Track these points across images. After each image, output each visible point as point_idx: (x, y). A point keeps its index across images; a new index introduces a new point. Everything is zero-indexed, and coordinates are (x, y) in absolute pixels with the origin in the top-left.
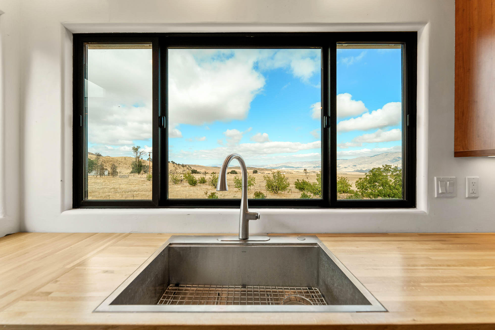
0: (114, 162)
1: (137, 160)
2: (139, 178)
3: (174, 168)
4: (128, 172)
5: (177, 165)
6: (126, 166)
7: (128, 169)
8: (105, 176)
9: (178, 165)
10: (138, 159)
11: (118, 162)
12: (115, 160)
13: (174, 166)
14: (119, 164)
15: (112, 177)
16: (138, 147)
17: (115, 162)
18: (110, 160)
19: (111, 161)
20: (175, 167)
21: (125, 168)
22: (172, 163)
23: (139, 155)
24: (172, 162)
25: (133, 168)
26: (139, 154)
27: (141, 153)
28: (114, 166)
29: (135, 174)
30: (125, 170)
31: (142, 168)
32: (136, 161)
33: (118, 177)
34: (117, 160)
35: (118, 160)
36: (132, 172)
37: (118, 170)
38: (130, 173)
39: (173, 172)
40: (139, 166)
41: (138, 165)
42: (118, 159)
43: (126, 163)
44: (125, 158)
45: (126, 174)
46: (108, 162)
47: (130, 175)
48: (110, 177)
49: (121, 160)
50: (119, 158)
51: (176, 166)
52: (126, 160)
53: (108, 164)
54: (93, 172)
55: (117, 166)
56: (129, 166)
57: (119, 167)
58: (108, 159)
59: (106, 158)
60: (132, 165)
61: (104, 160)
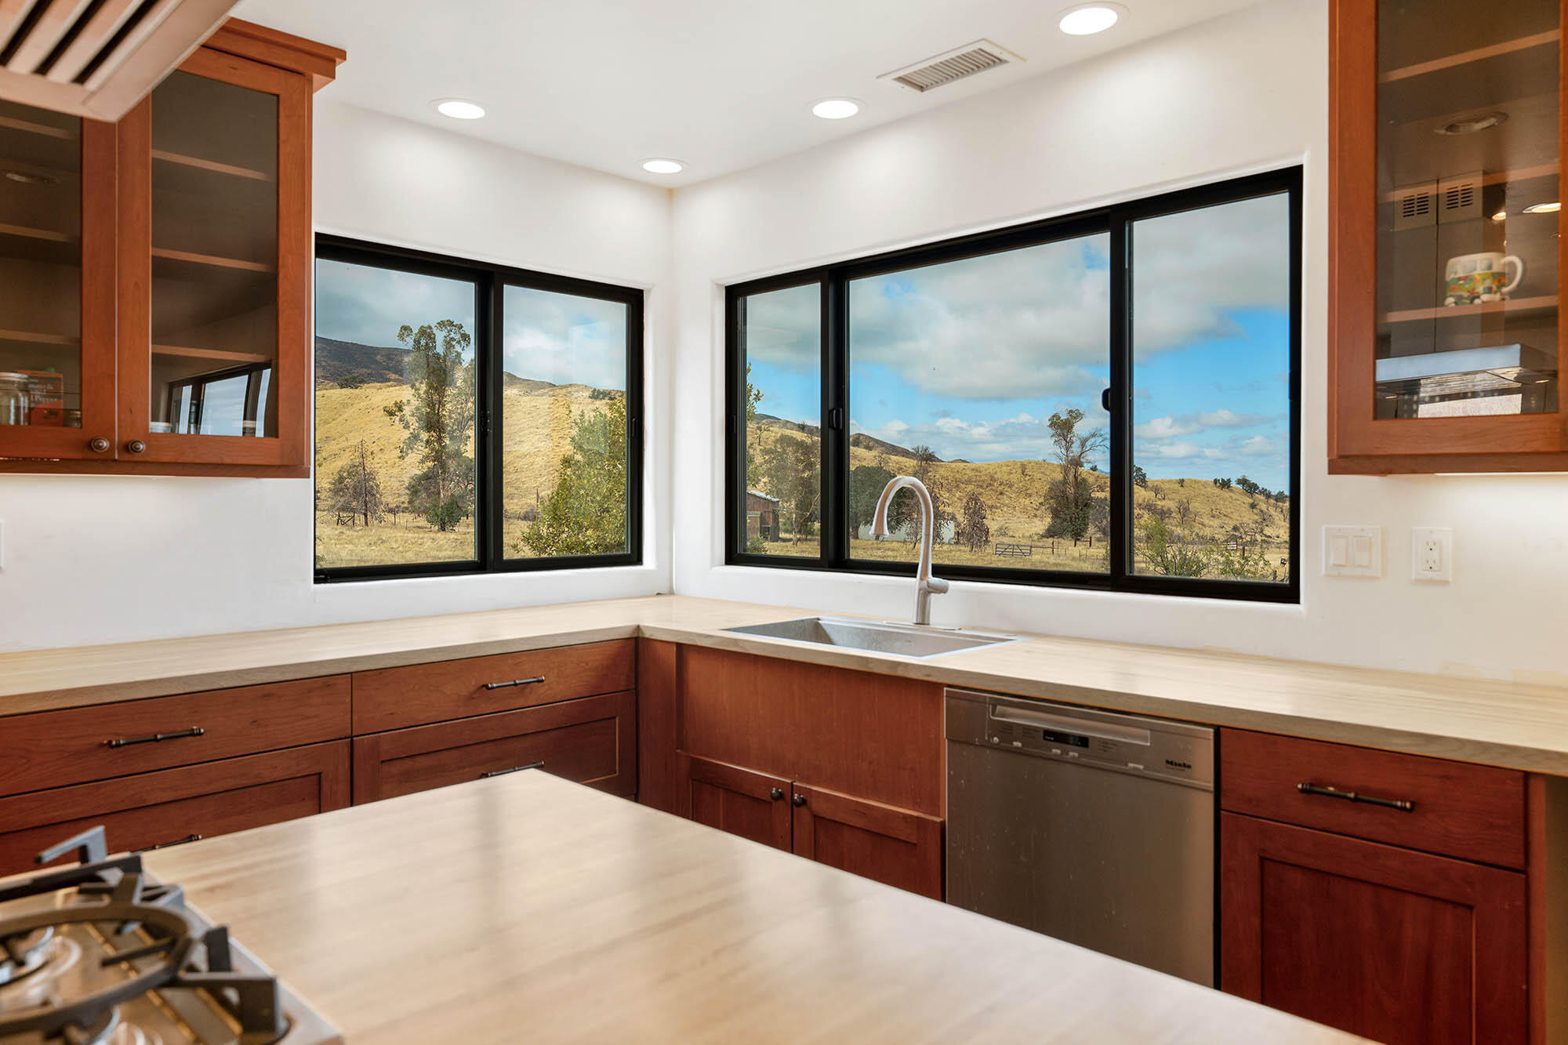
0: (981, 484)
1: (1071, 477)
2: (1074, 559)
3: (1256, 517)
4: (1034, 530)
5: (1272, 501)
6: (1027, 502)
8: (945, 548)
9: (1277, 500)
10: (1073, 470)
11: (995, 485)
12: (983, 478)
13: (1253, 506)
14: (1001, 494)
15: (969, 549)
16: (1074, 415)
17: (985, 486)
18: (966, 477)
19: (969, 482)
20: (1262, 511)
21: (1024, 511)
22: (1240, 487)
23: (1079, 450)
24: (1243, 482)
25: (1055, 514)
26: (1076, 449)
27: (1088, 444)
28: (976, 503)
29: (1056, 540)
30: (1022, 520)
31: (1091, 512)
32: (1065, 482)
33: (989, 550)
34: (992, 477)
35: (996, 476)
36: (1051, 533)
37: (992, 524)
38: (1043, 536)
39: (1248, 538)
40: (1077, 506)
41: (1071, 497)
42: (996, 473)
43: (1029, 492)
44: (1023, 467)
45: (1023, 542)
46: (957, 486)
47: (1040, 544)
48: (960, 550)
49: (1005, 477)
50: (1000, 466)
51: (1263, 507)
52: (1028, 478)
53: (958, 494)
54: (903, 529)
55: (990, 503)
56: (1040, 501)
57: (997, 508)
58: (958, 471)
59: (950, 467)
60: (1052, 498)
61: (943, 477)
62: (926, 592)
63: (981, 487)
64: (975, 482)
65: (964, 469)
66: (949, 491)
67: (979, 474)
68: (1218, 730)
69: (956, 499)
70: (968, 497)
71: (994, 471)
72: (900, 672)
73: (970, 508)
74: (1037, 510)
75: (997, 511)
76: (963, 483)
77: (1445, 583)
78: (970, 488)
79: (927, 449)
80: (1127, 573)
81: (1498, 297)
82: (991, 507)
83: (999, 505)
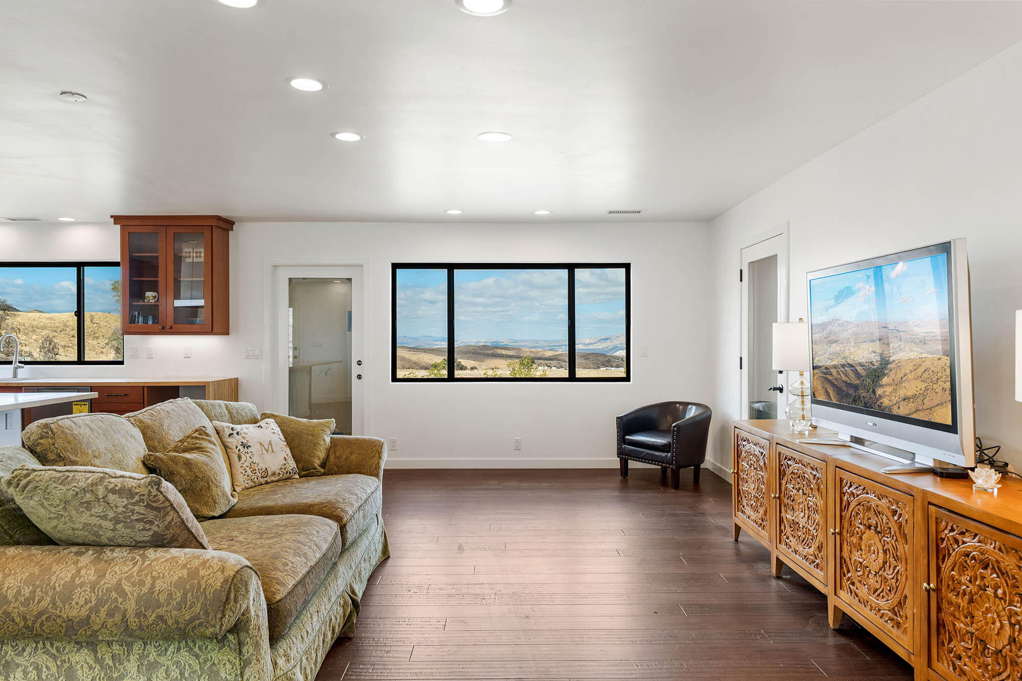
0: (55, 329)
6: (95, 342)
7: (102, 353)
11: (68, 329)
12: (57, 325)
17: (59, 330)
18: (42, 324)
19: (44, 328)
28: (50, 344)
35: (68, 324)
43: (96, 335)
46: (34, 331)
52: (95, 325)
53: (34, 337)
55: (63, 343)
56: (105, 342)
57: (68, 347)
58: (34, 320)
59: (27, 316)
60: (115, 340)
61: (20, 324)
62: (16, 369)
63: (56, 331)
64: (50, 328)
65: (40, 318)
66: (26, 334)
67: (53, 322)
68: (91, 387)
69: (33, 341)
70: (43, 339)
71: (67, 320)
72: (9, 385)
73: (45, 348)
74: (103, 348)
75: (69, 349)
76: (39, 329)
77: (153, 358)
78: (45, 332)
79: (5, 301)
80: (82, 360)
81: (154, 301)
82: (65, 347)
83: (71, 345)
